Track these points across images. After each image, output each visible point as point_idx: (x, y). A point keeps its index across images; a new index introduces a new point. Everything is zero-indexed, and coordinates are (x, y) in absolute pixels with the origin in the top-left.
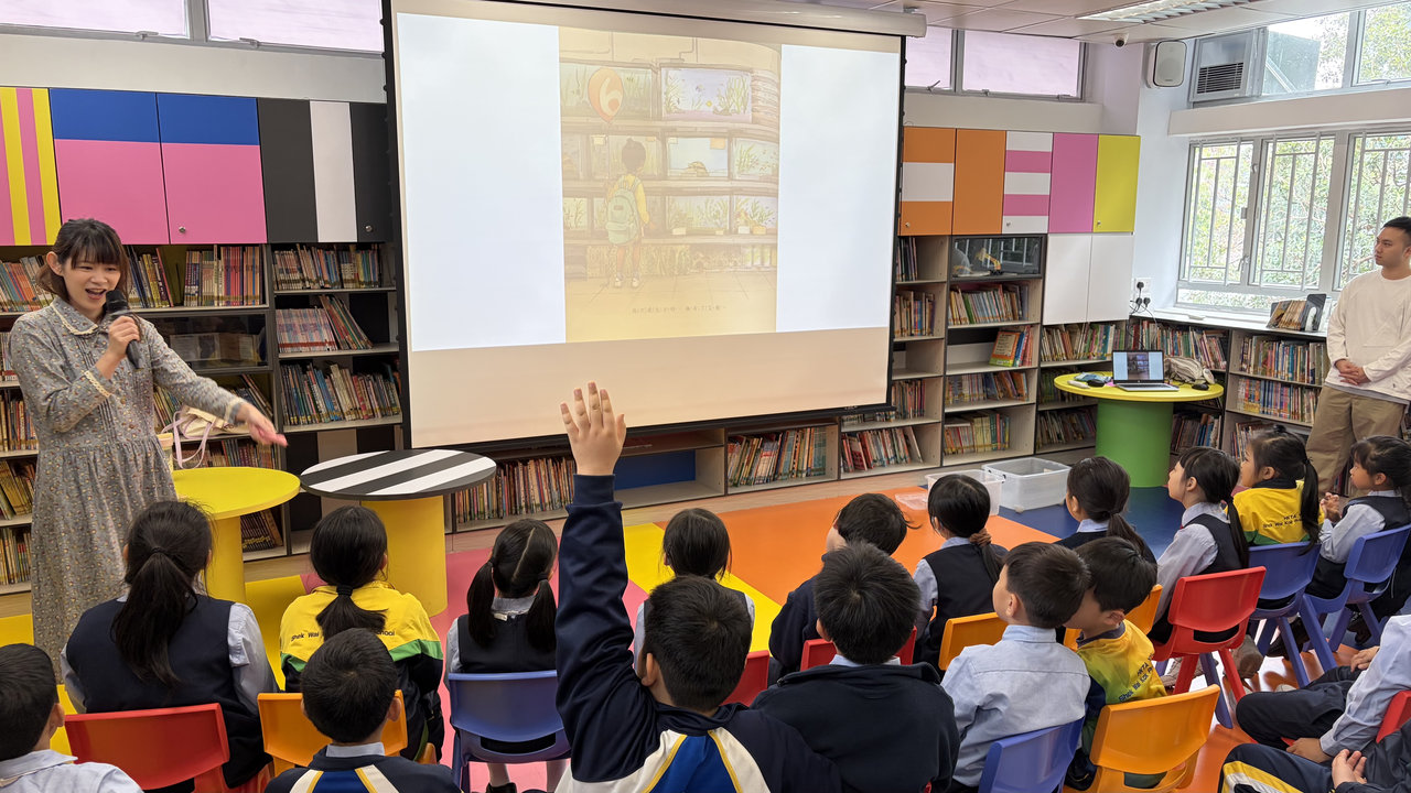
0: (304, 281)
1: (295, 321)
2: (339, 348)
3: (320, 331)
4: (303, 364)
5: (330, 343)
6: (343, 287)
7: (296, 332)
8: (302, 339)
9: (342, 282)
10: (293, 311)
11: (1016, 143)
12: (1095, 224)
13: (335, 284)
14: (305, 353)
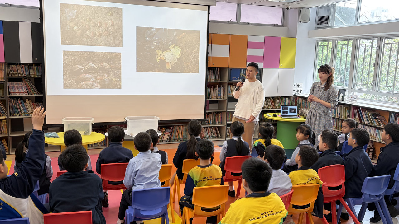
0: (18, 74)
1: (15, 86)
2: (29, 94)
3: (23, 89)
4: (17, 98)
5: (26, 93)
6: (30, 76)
7: (15, 89)
8: (17, 91)
9: (30, 75)
10: (15, 83)
11: (251, 39)
12: (280, 65)
13: (27, 75)
14: (18, 95)
